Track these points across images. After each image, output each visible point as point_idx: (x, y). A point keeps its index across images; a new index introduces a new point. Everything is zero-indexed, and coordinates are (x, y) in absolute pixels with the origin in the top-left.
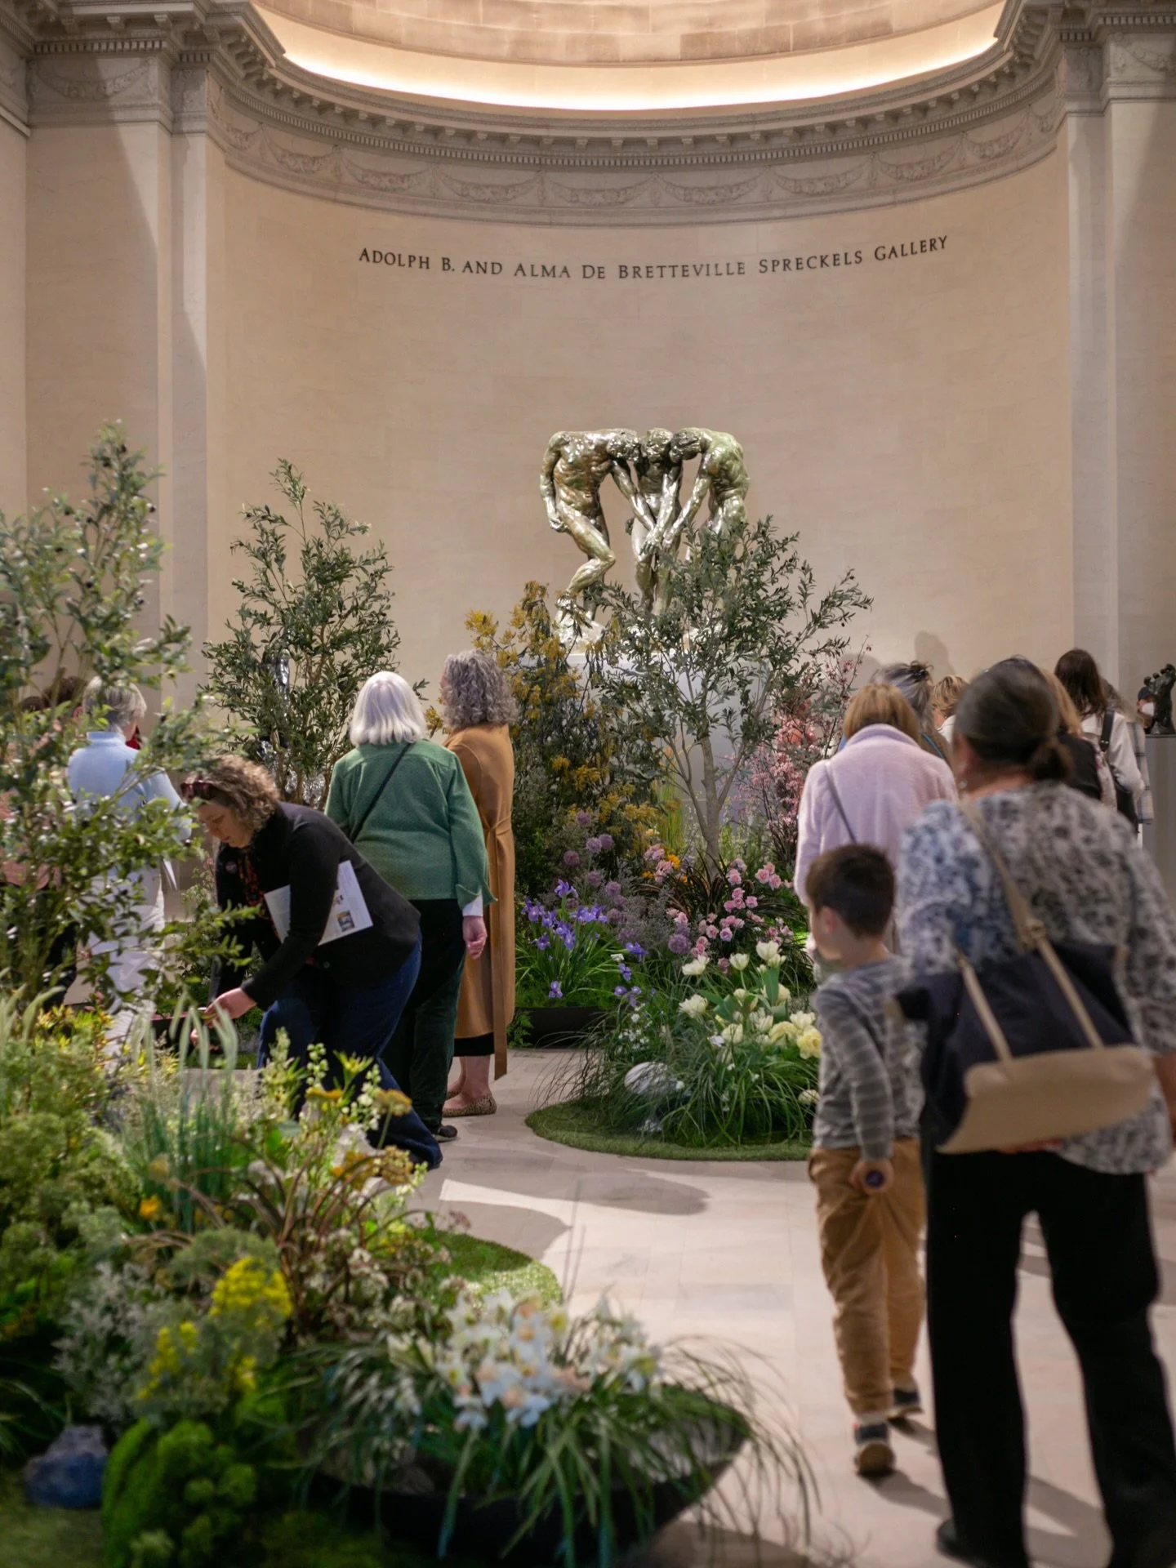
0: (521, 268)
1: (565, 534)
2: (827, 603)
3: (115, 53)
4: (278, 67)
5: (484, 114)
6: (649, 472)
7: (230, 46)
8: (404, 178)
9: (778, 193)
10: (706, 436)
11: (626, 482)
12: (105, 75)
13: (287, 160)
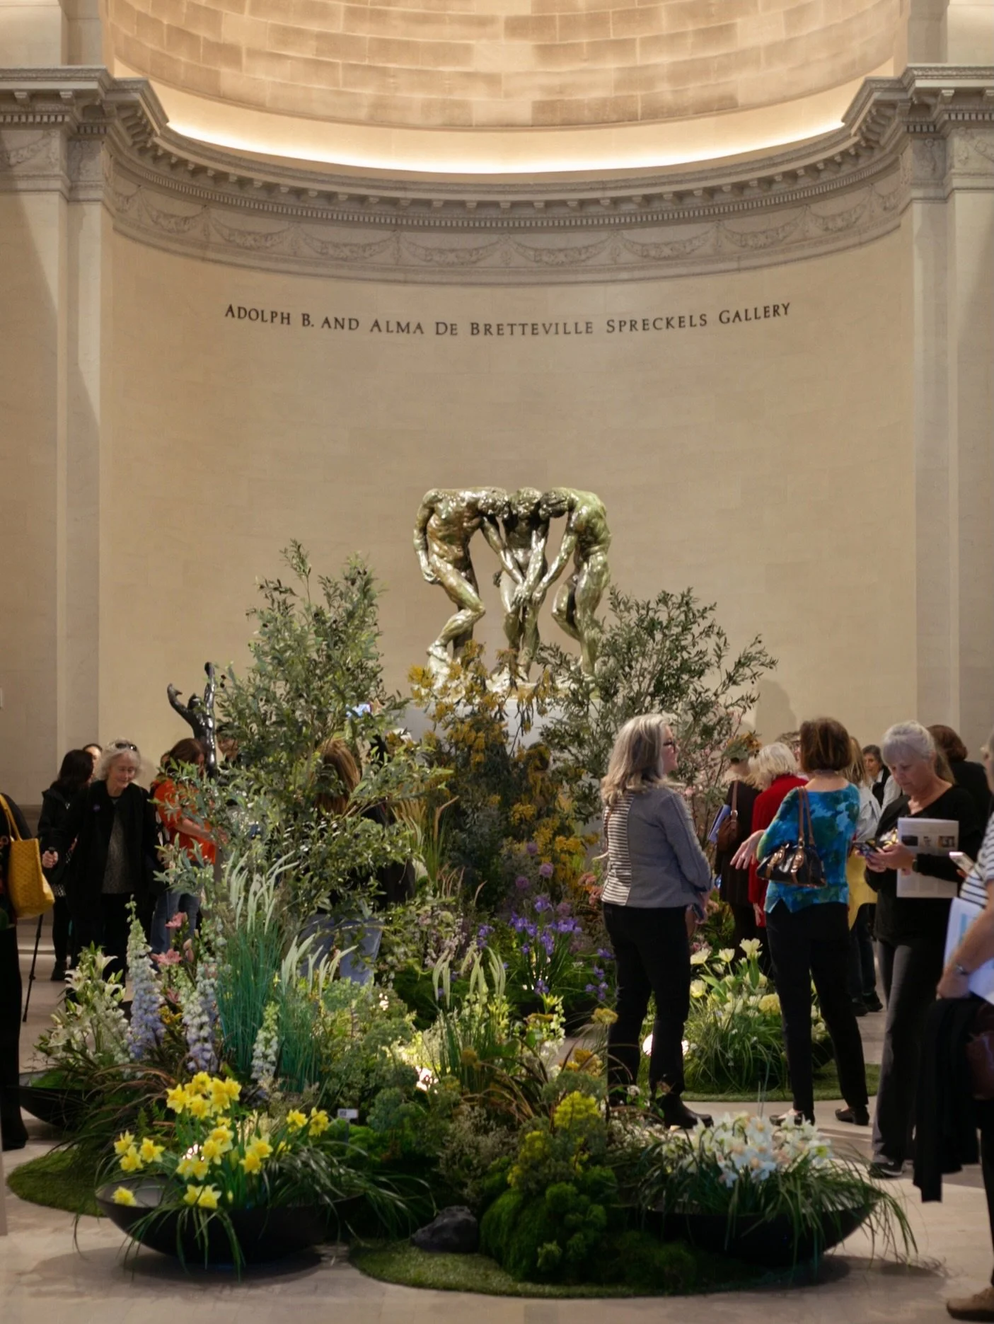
0: (376, 324)
1: (438, 587)
2: (739, 664)
3: (18, 125)
4: (163, 137)
5: (346, 177)
6: (518, 528)
7: (124, 120)
8: (267, 237)
9: (626, 257)
10: (573, 496)
11: (495, 538)
12: (8, 146)
13: (161, 220)
